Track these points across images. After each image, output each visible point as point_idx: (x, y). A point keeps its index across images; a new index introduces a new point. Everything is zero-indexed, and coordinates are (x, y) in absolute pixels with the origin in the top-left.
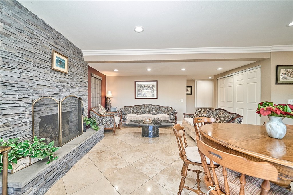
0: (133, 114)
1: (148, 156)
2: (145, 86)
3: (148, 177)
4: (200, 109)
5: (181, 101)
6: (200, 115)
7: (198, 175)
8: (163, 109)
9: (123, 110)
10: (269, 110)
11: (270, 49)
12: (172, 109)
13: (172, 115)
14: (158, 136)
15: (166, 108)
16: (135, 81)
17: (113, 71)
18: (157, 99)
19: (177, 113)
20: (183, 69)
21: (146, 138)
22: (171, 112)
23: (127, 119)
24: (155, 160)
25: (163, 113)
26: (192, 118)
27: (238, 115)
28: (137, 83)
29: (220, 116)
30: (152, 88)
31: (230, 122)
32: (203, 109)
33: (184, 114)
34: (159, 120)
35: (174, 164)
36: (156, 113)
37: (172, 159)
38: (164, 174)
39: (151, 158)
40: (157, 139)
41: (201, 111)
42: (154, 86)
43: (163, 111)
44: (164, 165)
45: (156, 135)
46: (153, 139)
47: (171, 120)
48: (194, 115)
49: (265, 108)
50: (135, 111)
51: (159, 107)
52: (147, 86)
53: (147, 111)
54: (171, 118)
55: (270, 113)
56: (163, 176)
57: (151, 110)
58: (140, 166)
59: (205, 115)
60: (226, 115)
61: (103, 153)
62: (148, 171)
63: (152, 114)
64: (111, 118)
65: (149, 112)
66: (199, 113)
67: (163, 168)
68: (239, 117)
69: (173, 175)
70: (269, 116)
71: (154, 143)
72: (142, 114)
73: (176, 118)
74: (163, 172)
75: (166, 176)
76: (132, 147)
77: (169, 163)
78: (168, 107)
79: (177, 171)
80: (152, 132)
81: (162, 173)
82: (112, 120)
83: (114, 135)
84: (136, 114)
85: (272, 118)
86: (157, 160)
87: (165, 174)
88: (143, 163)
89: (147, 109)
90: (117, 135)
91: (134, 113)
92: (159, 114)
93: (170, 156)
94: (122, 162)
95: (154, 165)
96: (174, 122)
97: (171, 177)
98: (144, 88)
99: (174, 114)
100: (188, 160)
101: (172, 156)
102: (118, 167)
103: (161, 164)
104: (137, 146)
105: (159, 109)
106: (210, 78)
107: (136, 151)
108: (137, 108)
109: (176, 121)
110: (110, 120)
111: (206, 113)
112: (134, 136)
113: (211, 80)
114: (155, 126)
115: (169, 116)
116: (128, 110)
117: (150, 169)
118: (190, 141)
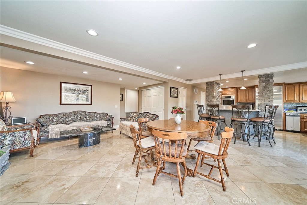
0: (57, 124)
1: (97, 163)
2: (76, 90)
3: (107, 178)
4: (133, 113)
5: (116, 107)
6: (134, 118)
7: (145, 158)
8: (99, 115)
9: (41, 120)
10: (176, 110)
11: (168, 77)
12: (107, 114)
13: (109, 120)
14: (100, 142)
15: (102, 114)
16: (61, 83)
17: (24, 62)
18: (91, 105)
19: (114, 118)
20: (120, 79)
21: (85, 148)
22: (108, 118)
23: (50, 131)
24: (107, 163)
25: (98, 119)
26: (127, 120)
27: (157, 115)
28: (63, 85)
29: (147, 117)
30: (86, 93)
31: (153, 120)
32: (135, 113)
33: (121, 118)
34: (100, 127)
35: (124, 159)
36: (91, 120)
37: (121, 157)
38: (119, 169)
39: (101, 163)
40: (98, 145)
41: (134, 114)
42: (88, 91)
43: (98, 117)
44: (117, 163)
45: (97, 142)
46: (94, 147)
47: (108, 125)
48: (128, 118)
49: (175, 110)
50: (61, 120)
51: (93, 113)
52: (79, 90)
53: (79, 118)
54: (109, 123)
55: (177, 112)
56: (120, 170)
57: (85, 117)
58: (94, 173)
59: (137, 117)
60: (151, 116)
61: (27, 184)
62: (106, 174)
63: (86, 122)
64: (25, 133)
65: (82, 120)
66: (133, 116)
67: (117, 165)
68: (157, 116)
69: (127, 167)
70: (176, 114)
71: (98, 150)
72: (72, 123)
73: (113, 123)
74: (118, 168)
75: (123, 170)
76: (74, 161)
77: (120, 160)
78: (103, 113)
79: (128, 163)
80: (93, 140)
81: (118, 170)
82: (27, 137)
83: (32, 156)
84: (62, 123)
85: (177, 114)
86: (109, 162)
87: (121, 169)
88: (96, 170)
89: (80, 116)
90: (36, 156)
91: (58, 122)
92: (94, 120)
93: (119, 155)
94: (69, 179)
95: (108, 167)
96: (111, 126)
97: (126, 169)
98: (74, 91)
99: (110, 119)
100: (142, 148)
101: (120, 154)
102: (66, 186)
103: (114, 164)
104: (79, 158)
105: (94, 116)
106: (136, 89)
107: (81, 163)
108: (64, 117)
109: (113, 126)
110: (24, 137)
111: (137, 116)
112: (67, 150)
113: (136, 90)
114: (96, 133)
115: (106, 122)
116: (48, 120)
117: (106, 171)
118: (129, 140)
